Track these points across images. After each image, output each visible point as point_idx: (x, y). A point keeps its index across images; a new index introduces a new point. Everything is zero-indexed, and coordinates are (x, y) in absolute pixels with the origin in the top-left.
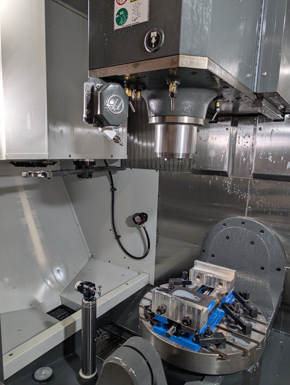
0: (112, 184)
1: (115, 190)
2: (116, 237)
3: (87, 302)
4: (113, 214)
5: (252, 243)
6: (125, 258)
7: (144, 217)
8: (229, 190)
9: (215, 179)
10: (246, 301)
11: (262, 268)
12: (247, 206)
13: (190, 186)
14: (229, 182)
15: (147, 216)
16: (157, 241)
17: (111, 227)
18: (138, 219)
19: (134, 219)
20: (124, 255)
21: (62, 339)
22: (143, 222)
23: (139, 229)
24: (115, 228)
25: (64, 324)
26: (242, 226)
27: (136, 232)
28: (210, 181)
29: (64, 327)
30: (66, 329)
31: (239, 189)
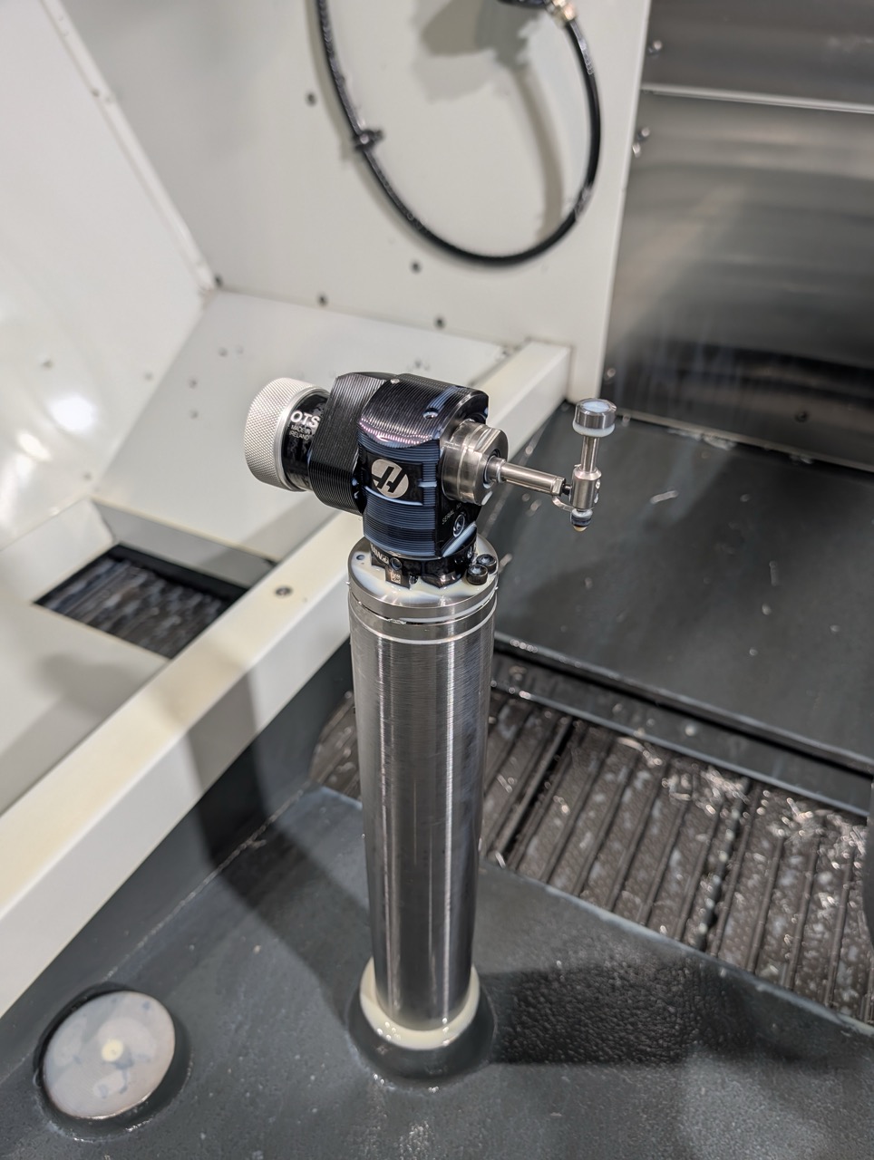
2: (356, 135)
6: (416, 267)
23: (510, 57)
29: (182, 731)
30: (198, 738)
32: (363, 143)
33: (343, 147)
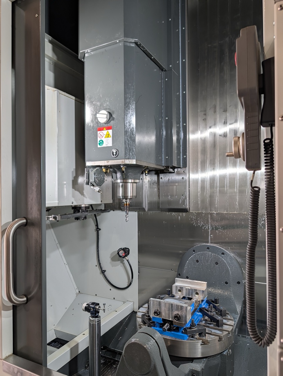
0: (97, 225)
1: (99, 230)
2: (102, 271)
3: (94, 319)
4: (98, 251)
5: (217, 263)
6: (110, 290)
7: (126, 251)
8: (194, 223)
9: (182, 215)
10: (217, 305)
11: (226, 283)
12: (210, 235)
13: (164, 222)
14: (194, 217)
15: (129, 250)
16: (139, 272)
17: (96, 263)
18: (122, 253)
19: (118, 253)
20: (110, 287)
21: (68, 359)
22: (126, 256)
23: (122, 262)
24: (101, 264)
25: (69, 346)
26: (208, 251)
27: (120, 265)
28: (179, 217)
29: (70, 348)
31: (202, 222)
32: (103, 272)
33: (100, 272)
